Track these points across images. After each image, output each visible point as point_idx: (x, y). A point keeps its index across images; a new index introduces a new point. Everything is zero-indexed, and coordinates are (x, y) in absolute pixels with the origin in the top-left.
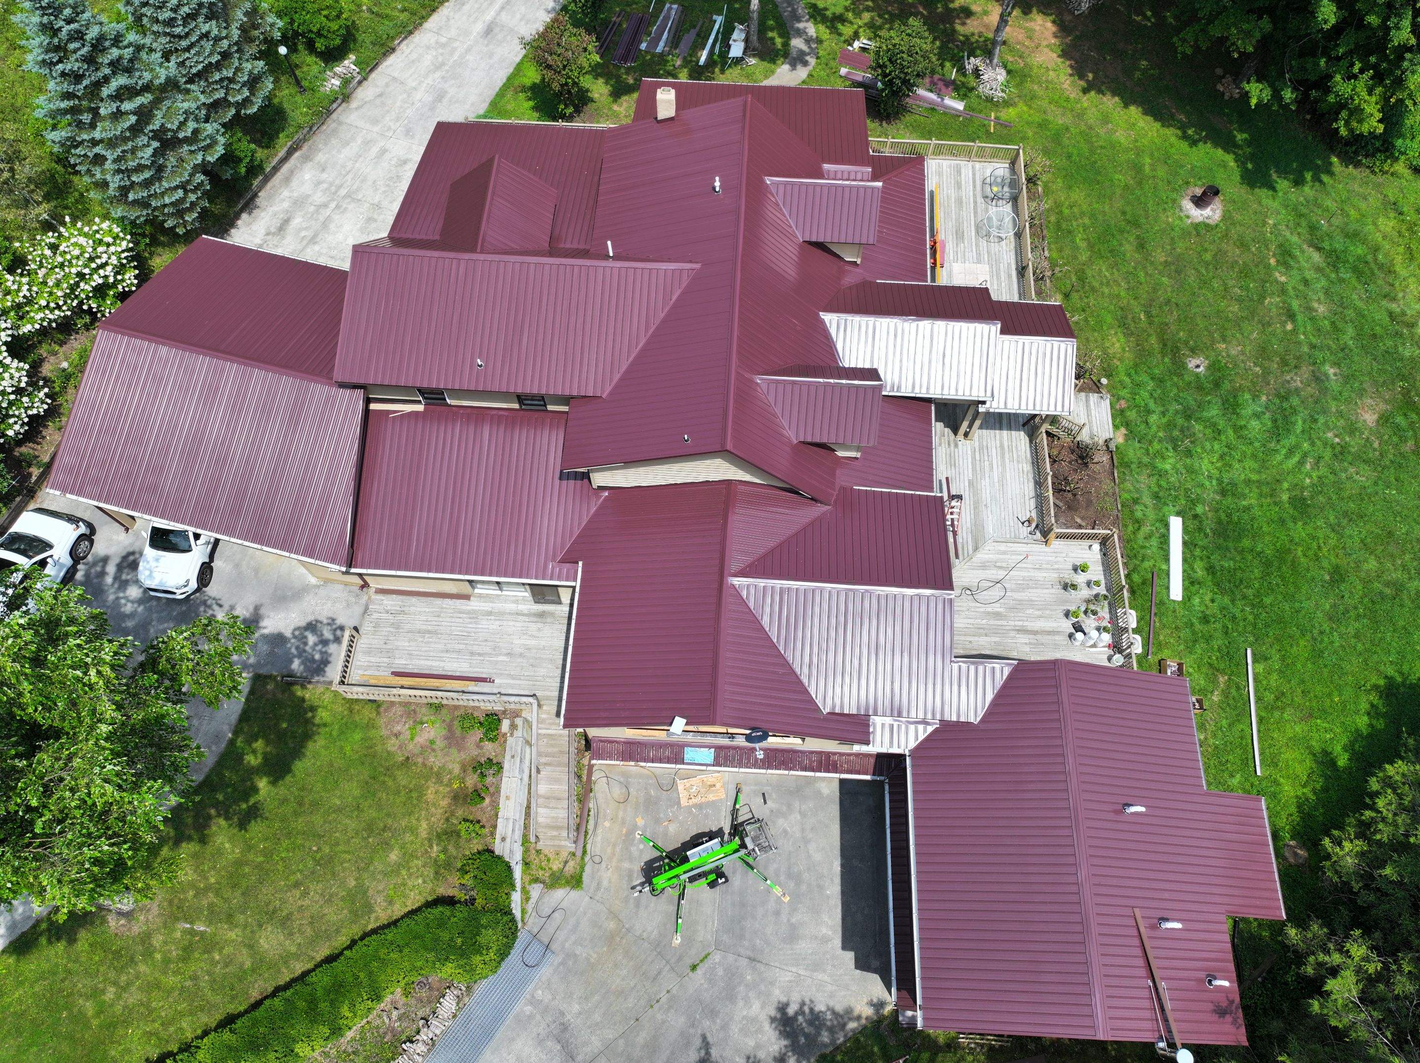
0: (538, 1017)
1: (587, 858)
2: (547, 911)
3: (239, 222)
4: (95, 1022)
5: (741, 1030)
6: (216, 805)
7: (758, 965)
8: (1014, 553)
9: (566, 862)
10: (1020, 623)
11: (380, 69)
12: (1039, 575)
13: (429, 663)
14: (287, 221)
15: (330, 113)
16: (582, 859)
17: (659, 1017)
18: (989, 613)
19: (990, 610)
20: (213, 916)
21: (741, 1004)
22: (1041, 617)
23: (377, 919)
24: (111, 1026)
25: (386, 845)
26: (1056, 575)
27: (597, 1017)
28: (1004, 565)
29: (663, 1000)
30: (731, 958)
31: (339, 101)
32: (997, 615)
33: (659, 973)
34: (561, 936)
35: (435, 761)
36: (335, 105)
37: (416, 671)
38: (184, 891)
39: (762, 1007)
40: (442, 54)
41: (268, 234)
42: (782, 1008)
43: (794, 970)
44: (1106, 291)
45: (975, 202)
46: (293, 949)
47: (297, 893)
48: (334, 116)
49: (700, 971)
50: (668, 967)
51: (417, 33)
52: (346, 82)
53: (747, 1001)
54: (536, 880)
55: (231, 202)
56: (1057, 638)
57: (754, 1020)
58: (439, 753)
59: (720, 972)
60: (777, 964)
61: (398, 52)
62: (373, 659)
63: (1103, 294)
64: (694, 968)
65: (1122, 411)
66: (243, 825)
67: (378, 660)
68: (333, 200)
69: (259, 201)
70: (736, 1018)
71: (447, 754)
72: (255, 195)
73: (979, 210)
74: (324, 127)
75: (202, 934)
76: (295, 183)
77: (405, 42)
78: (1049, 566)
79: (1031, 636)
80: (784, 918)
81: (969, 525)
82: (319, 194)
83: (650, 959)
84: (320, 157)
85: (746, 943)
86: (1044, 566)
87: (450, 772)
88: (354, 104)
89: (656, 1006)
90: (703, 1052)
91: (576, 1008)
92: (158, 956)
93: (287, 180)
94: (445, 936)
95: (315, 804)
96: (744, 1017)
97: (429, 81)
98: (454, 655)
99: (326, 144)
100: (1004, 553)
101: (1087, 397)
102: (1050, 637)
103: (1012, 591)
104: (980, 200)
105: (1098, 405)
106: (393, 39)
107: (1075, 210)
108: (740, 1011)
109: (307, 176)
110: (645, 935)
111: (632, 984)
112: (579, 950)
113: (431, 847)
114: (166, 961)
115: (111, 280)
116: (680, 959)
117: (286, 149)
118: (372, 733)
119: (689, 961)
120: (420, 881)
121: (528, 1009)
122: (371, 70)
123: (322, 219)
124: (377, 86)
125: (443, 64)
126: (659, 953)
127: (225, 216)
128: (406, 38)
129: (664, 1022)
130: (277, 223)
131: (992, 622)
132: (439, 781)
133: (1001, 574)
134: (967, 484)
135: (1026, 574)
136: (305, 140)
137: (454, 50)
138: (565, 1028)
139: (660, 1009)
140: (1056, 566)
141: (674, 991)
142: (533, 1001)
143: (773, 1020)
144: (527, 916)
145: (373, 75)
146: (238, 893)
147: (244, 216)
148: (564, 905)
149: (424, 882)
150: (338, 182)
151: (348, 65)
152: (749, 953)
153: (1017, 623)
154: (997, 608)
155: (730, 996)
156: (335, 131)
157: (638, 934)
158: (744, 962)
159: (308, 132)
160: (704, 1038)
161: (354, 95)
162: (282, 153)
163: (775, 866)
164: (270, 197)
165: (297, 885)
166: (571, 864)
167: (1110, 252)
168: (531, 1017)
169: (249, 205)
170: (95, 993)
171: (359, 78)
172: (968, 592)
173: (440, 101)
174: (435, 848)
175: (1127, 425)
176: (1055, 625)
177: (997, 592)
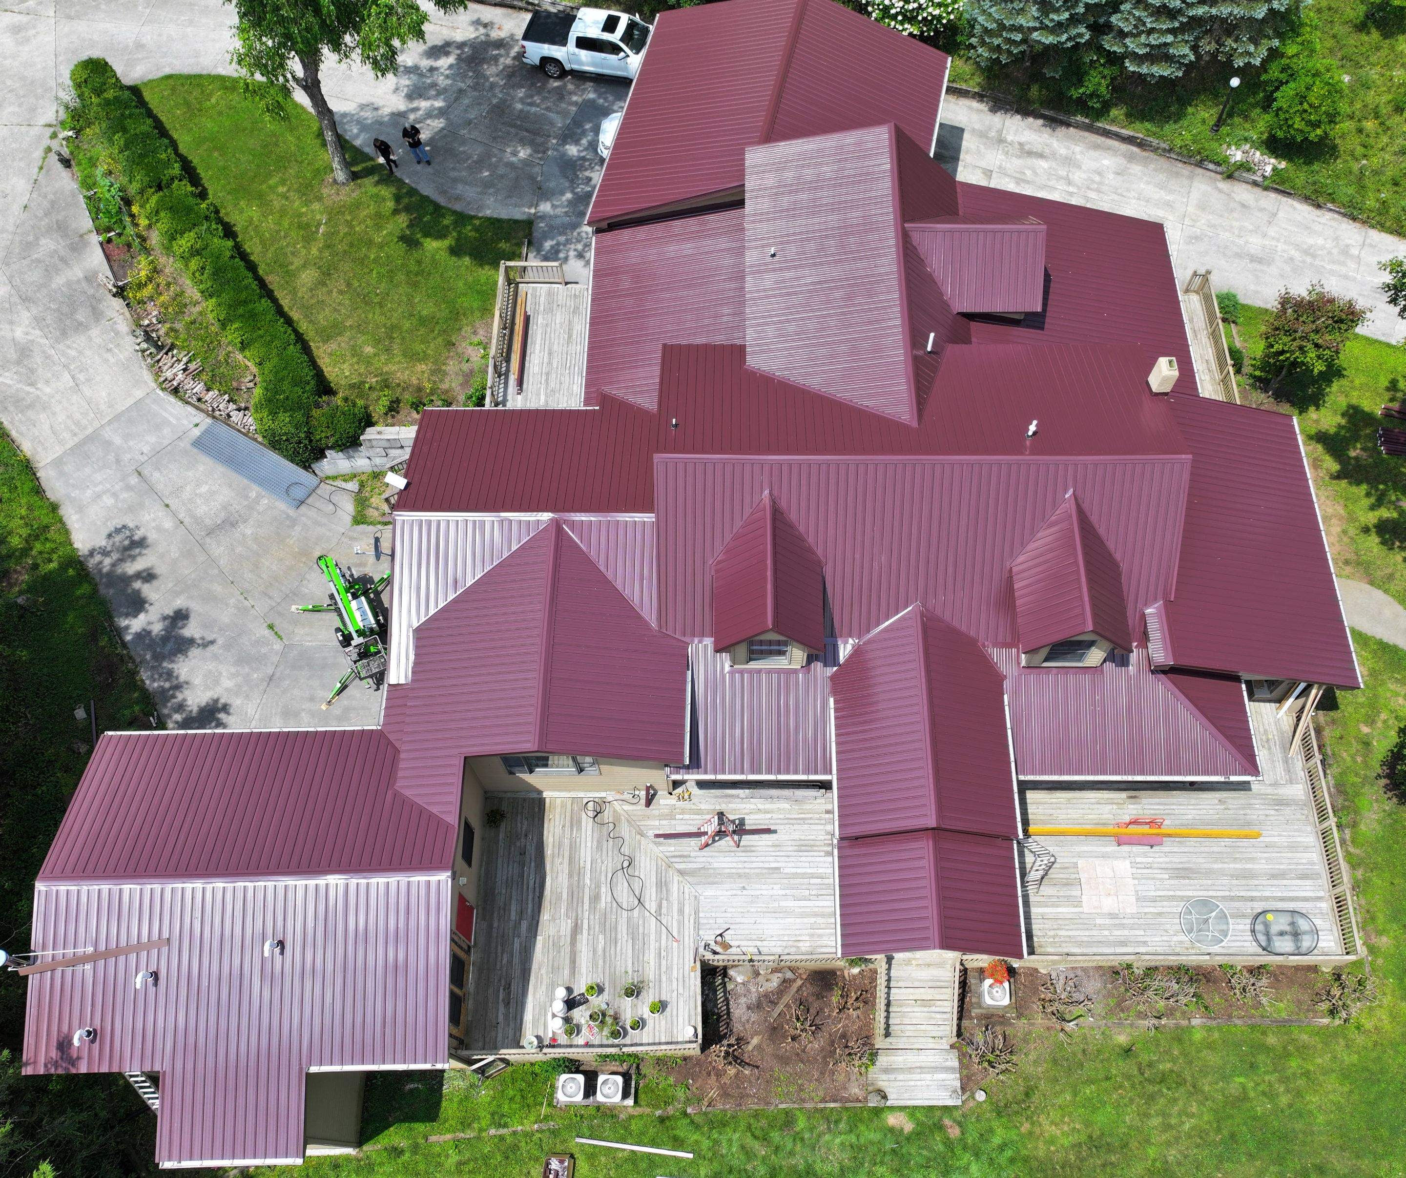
0: (246, 503)
1: (379, 527)
2: (335, 499)
3: (1031, 120)
4: (264, 187)
5: (210, 671)
6: (419, 218)
7: (265, 684)
8: (681, 924)
9: (377, 509)
10: (585, 926)
11: (1285, 200)
12: (651, 957)
13: (538, 342)
14: (1041, 156)
15: (1200, 164)
16: (379, 523)
17: (232, 601)
18: (598, 886)
19: (603, 890)
20: (329, 235)
21: (233, 670)
22: (595, 951)
23: (318, 348)
24: (261, 196)
25: (377, 342)
26: (652, 977)
27: (239, 549)
28: (664, 910)
29: (246, 603)
30: (275, 659)
31: (1219, 169)
32: (595, 898)
33: (270, 598)
34: (312, 513)
35: (452, 367)
36: (1211, 166)
37: (530, 332)
38: (350, 213)
39: (227, 689)
40: (1330, 253)
41: (1020, 144)
42: (225, 708)
43: (257, 717)
44: (1156, 1121)
45: (1252, 899)
46: (300, 295)
47: (343, 287)
48: (1200, 171)
49: (267, 632)
50: (274, 604)
51: (1358, 225)
52: (1245, 167)
53: (233, 676)
54: (362, 485)
55: (1048, 103)
56: (567, 972)
57: (217, 682)
58: (457, 368)
59: (264, 650)
60: (264, 701)
61: (1318, 212)
62: (542, 299)
63: (1147, 1116)
64: (271, 627)
65: (939, 1127)
66: (403, 238)
67: (542, 302)
68: (1079, 188)
69: (1062, 131)
70: (221, 667)
71: (457, 374)
72: (1068, 125)
73: (1237, 904)
74: (1180, 165)
75: (317, 232)
76: (1093, 154)
77: (1336, 216)
78: (663, 969)
79: (569, 939)
80: (307, 705)
81: (716, 865)
82: (1084, 176)
83: (283, 588)
84: (1136, 169)
85: (287, 671)
86: (664, 962)
87: (441, 381)
88: (1224, 185)
89: (241, 598)
90: (200, 642)
91: (249, 532)
92: (304, 210)
93: (1097, 147)
94: (286, 385)
95: (415, 285)
96: (220, 673)
97: (1281, 246)
98: (546, 360)
99: (1155, 170)
100: (681, 912)
101: (951, 1070)
102: (567, 961)
103: (629, 919)
104: (1259, 907)
105: (943, 1086)
106: (1333, 201)
107: (1301, 1082)
108: (226, 670)
109: (1106, 162)
110: (305, 582)
111: (264, 576)
112: (298, 528)
113: (376, 376)
114: (300, 215)
115: (893, 11)
116: (280, 614)
117: (1131, 134)
118: (477, 314)
119: (277, 623)
120: (347, 374)
121: (253, 494)
122: (1277, 190)
123: (1051, 183)
124: (1257, 201)
125: (1314, 256)
126: (287, 596)
127: (1029, 102)
128: (1344, 215)
129: (227, 605)
130: (1037, 148)
131: (587, 891)
132: (433, 372)
133: (652, 906)
134: (773, 865)
135: (653, 937)
136: (1155, 150)
137: (1344, 264)
138: (234, 525)
139: (238, 601)
140: (664, 978)
141: (253, 612)
142: (259, 497)
143: (216, 701)
144: (331, 482)
145: (1273, 195)
146: (346, 248)
147: (1040, 122)
148: (339, 512)
149: (346, 377)
150: (1104, 188)
151: (1269, 164)
152: (278, 674)
153: (586, 922)
154: (605, 898)
155: (242, 660)
156: (1178, 174)
157: (307, 576)
158: (270, 671)
159: (1164, 150)
160: (212, 642)
161: (1236, 183)
162: (1125, 132)
163: (358, 695)
164: (1069, 138)
165: (349, 285)
166: (376, 513)
167: (1232, 1136)
168: (247, 497)
169: (1053, 122)
170: (283, 182)
171: (1259, 179)
172: (626, 864)
173: (1252, 261)
174: (374, 380)
175: (918, 1135)
176: (584, 970)
177: (625, 897)
